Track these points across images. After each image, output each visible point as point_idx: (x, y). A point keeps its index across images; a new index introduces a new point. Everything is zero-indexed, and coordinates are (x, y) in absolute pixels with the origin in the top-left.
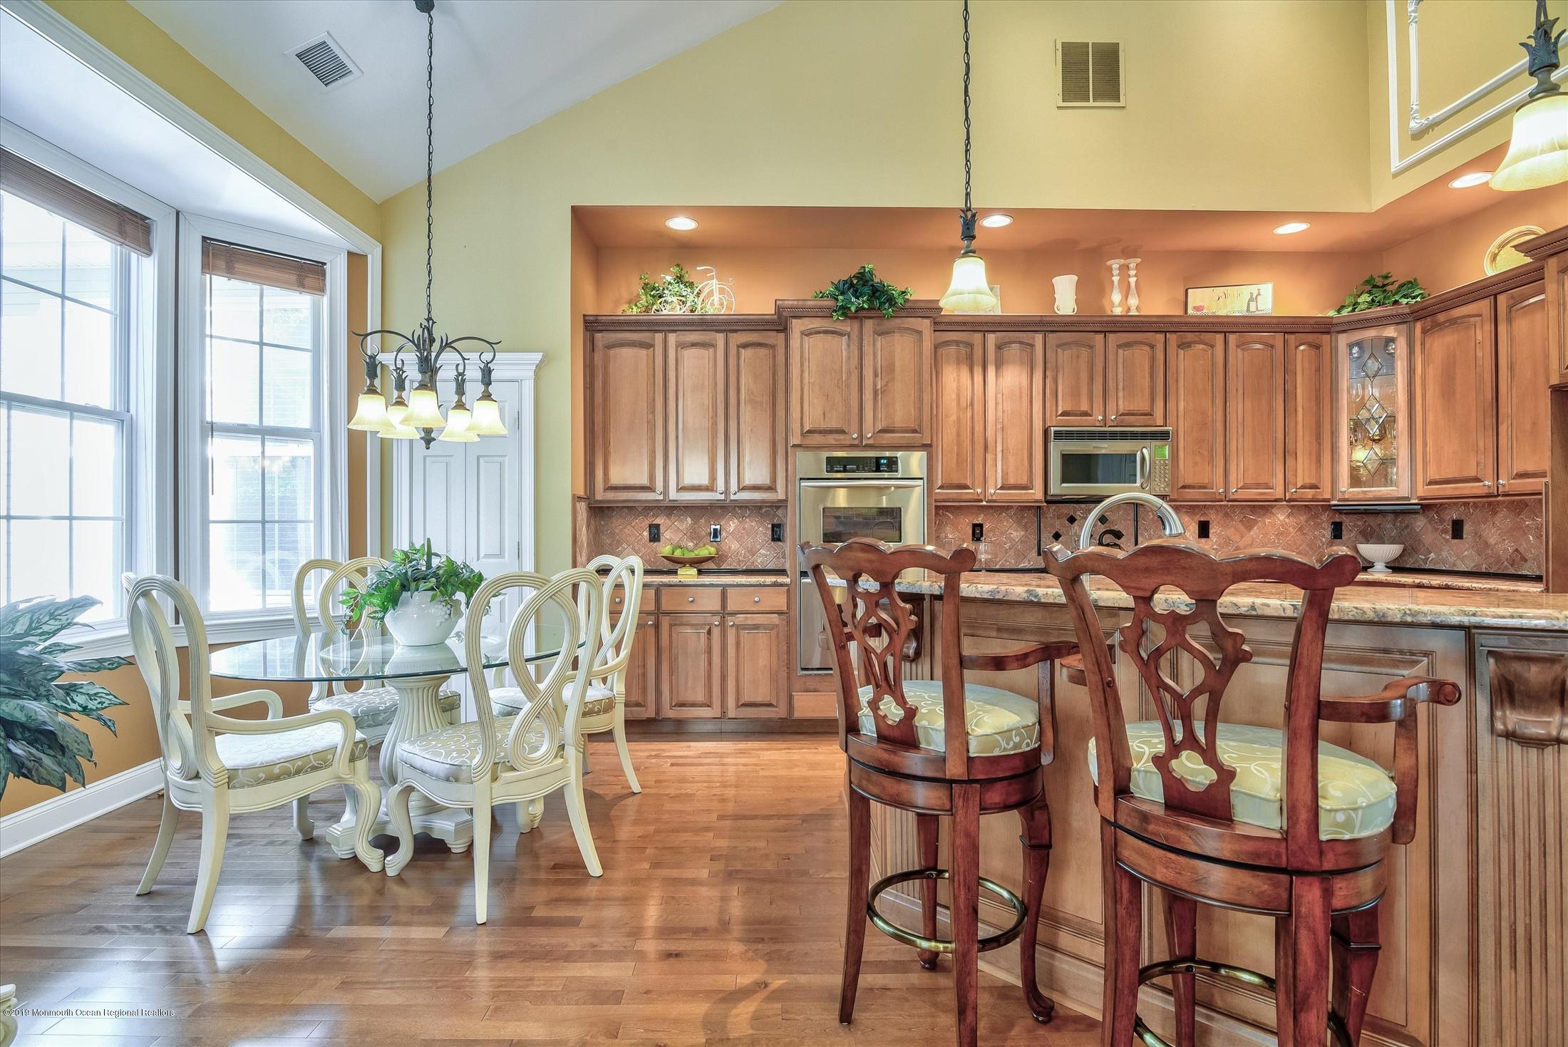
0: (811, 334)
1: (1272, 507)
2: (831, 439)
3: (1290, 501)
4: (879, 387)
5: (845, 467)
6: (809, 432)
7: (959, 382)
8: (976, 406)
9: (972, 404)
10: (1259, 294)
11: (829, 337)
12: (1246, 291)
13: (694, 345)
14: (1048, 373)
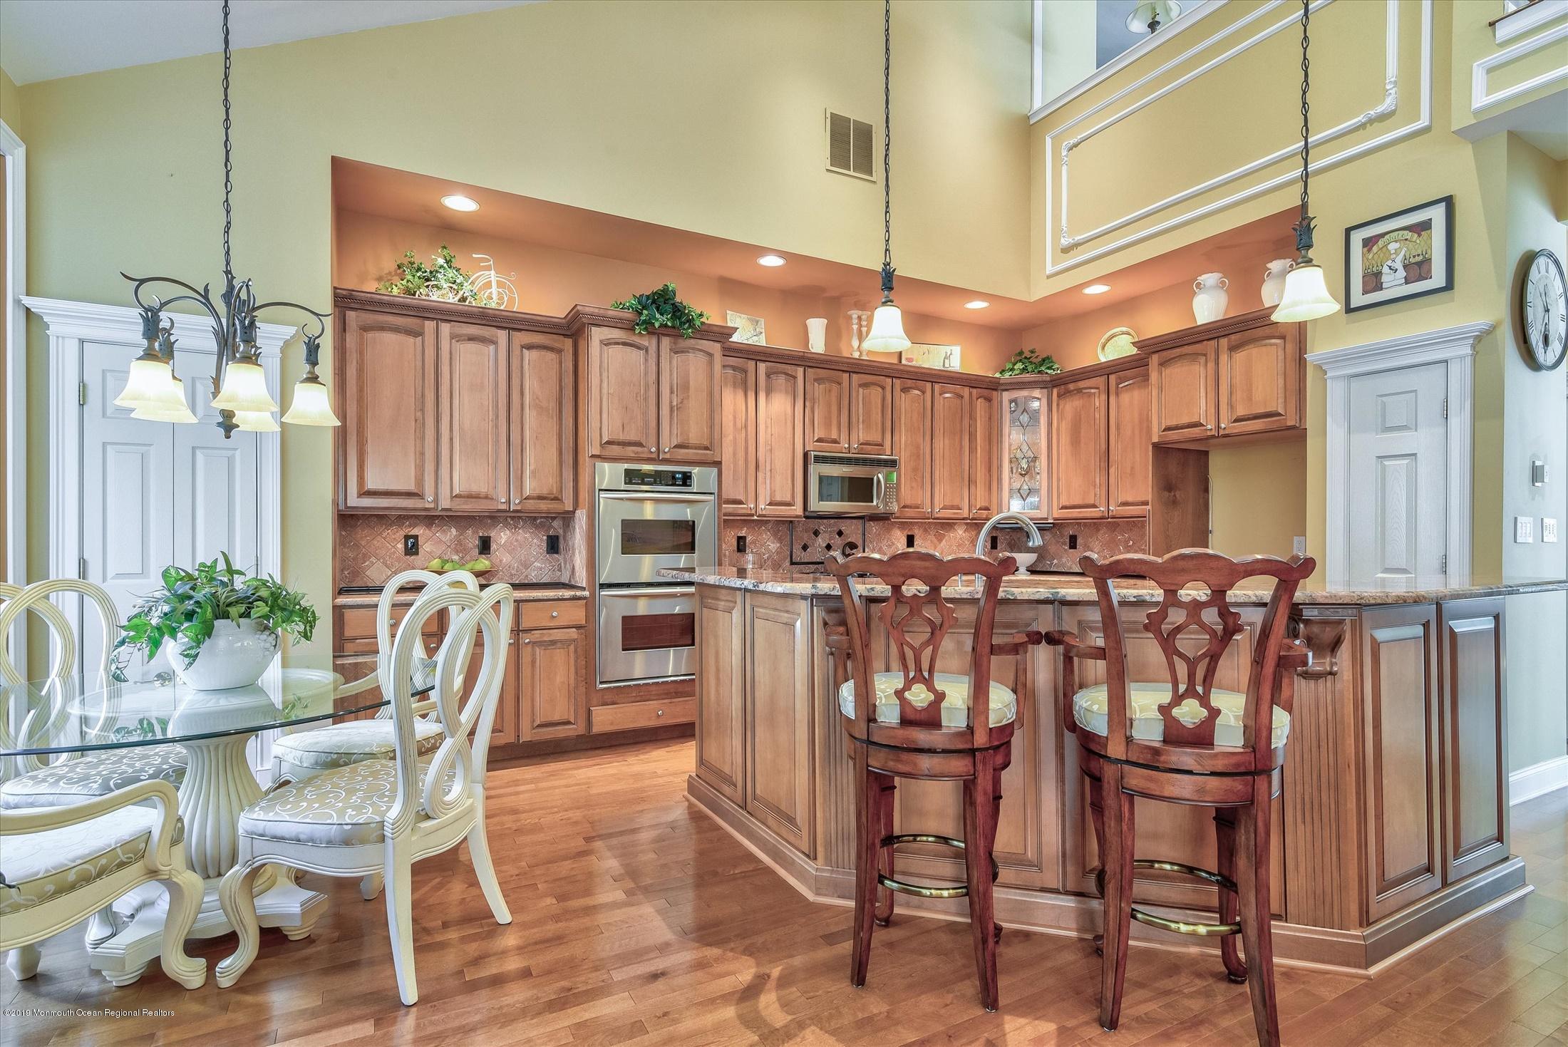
0: (610, 344)
1: (955, 524)
2: (630, 451)
3: (973, 519)
4: (675, 403)
5: (643, 480)
6: (609, 443)
7: (735, 404)
8: (749, 428)
9: (746, 427)
10: (951, 354)
11: (628, 349)
12: (944, 350)
13: (471, 339)
14: (807, 404)
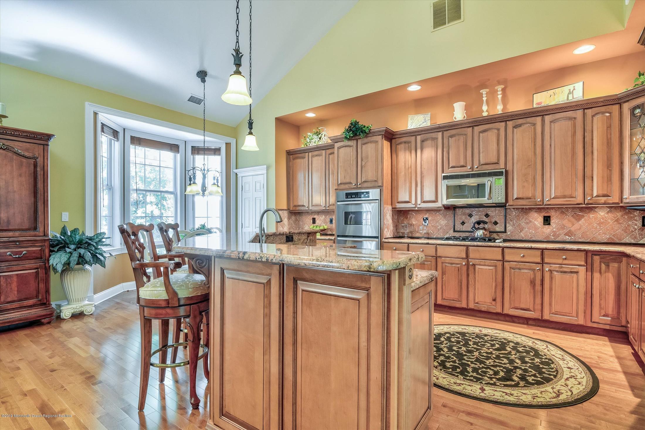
0: (341, 148)
2: (347, 186)
4: (363, 165)
5: (351, 197)
6: (340, 184)
7: (405, 158)
8: (412, 167)
10: (574, 89)
11: (346, 148)
12: (566, 89)
13: (316, 156)
14: (444, 150)
